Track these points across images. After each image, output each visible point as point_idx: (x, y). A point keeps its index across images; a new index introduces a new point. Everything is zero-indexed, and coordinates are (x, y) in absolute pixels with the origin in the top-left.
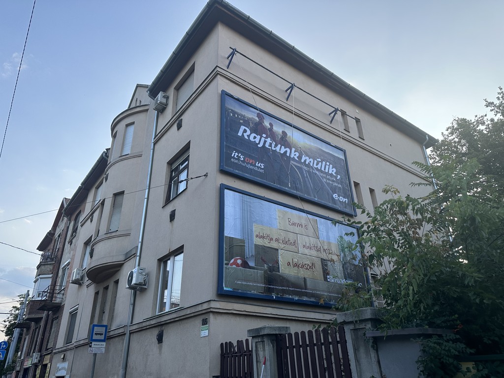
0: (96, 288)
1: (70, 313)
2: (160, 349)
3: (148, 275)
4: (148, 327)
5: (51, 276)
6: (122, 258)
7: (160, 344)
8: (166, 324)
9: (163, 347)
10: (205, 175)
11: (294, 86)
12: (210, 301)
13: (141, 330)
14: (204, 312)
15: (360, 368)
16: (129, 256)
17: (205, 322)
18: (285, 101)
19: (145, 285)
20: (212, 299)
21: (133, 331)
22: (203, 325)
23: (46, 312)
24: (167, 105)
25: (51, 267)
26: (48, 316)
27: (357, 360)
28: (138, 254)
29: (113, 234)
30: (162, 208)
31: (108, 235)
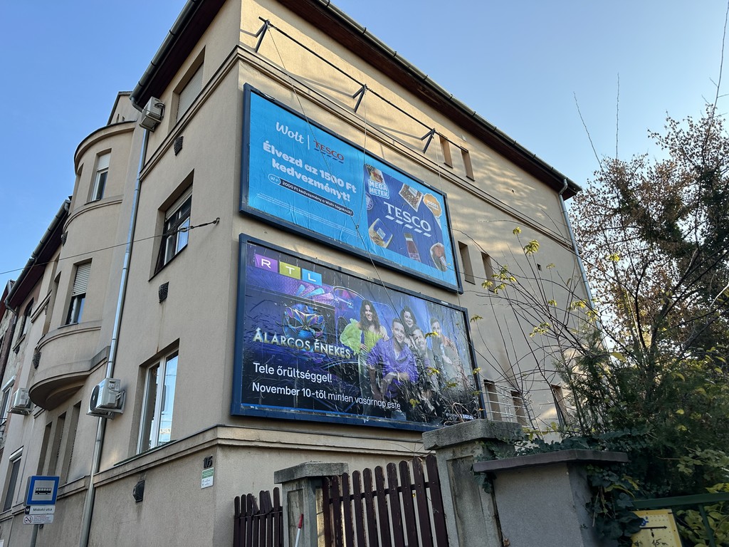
0: (48, 417)
1: (12, 461)
2: (139, 511)
3: (124, 391)
4: (121, 477)
6: (86, 366)
7: (139, 504)
8: (149, 469)
9: (144, 508)
10: (214, 222)
11: (367, 88)
12: (216, 427)
13: (111, 482)
14: (206, 446)
15: (463, 529)
16: (96, 363)
17: (208, 463)
18: (353, 113)
19: (120, 408)
20: (219, 424)
21: (98, 485)
22: (206, 467)
27: (459, 515)
28: (111, 359)
29: (73, 328)
30: (149, 281)
31: (64, 330)
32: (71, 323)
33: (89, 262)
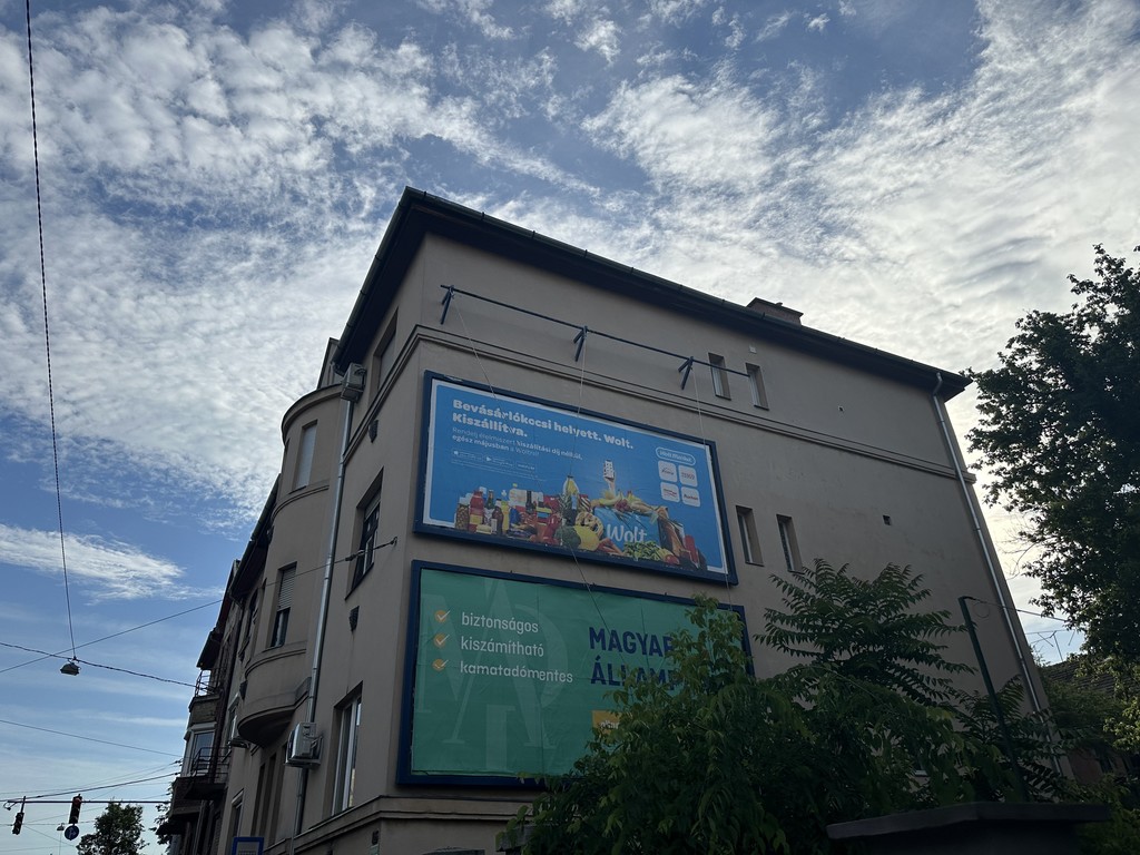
0: (263, 758)
1: (234, 806)
3: (322, 735)
4: (316, 843)
5: (212, 725)
6: (290, 700)
8: (336, 838)
10: (392, 543)
11: (587, 330)
12: (380, 797)
13: (309, 848)
14: (373, 819)
16: (300, 698)
17: (375, 840)
18: (573, 364)
19: (317, 758)
20: (385, 794)
21: (300, 850)
22: (374, 843)
23: (203, 803)
24: (363, 388)
25: (213, 707)
26: (207, 809)
28: (312, 694)
29: (277, 652)
30: (346, 599)
31: (269, 654)
32: (277, 644)
33: (293, 566)
